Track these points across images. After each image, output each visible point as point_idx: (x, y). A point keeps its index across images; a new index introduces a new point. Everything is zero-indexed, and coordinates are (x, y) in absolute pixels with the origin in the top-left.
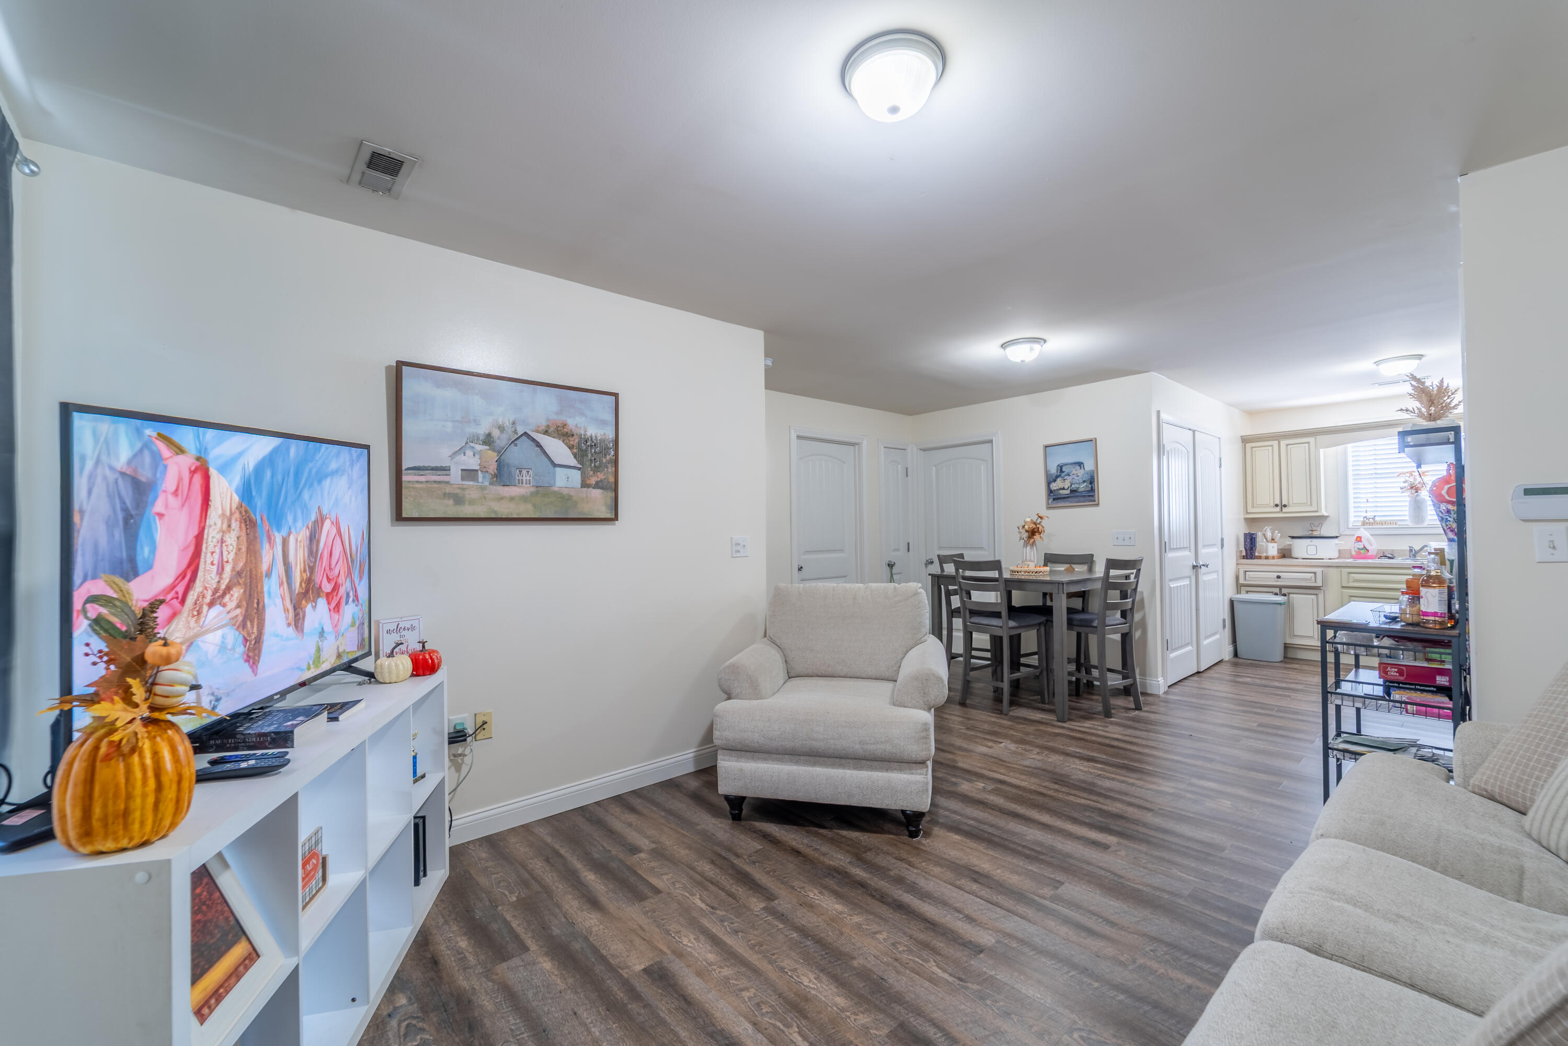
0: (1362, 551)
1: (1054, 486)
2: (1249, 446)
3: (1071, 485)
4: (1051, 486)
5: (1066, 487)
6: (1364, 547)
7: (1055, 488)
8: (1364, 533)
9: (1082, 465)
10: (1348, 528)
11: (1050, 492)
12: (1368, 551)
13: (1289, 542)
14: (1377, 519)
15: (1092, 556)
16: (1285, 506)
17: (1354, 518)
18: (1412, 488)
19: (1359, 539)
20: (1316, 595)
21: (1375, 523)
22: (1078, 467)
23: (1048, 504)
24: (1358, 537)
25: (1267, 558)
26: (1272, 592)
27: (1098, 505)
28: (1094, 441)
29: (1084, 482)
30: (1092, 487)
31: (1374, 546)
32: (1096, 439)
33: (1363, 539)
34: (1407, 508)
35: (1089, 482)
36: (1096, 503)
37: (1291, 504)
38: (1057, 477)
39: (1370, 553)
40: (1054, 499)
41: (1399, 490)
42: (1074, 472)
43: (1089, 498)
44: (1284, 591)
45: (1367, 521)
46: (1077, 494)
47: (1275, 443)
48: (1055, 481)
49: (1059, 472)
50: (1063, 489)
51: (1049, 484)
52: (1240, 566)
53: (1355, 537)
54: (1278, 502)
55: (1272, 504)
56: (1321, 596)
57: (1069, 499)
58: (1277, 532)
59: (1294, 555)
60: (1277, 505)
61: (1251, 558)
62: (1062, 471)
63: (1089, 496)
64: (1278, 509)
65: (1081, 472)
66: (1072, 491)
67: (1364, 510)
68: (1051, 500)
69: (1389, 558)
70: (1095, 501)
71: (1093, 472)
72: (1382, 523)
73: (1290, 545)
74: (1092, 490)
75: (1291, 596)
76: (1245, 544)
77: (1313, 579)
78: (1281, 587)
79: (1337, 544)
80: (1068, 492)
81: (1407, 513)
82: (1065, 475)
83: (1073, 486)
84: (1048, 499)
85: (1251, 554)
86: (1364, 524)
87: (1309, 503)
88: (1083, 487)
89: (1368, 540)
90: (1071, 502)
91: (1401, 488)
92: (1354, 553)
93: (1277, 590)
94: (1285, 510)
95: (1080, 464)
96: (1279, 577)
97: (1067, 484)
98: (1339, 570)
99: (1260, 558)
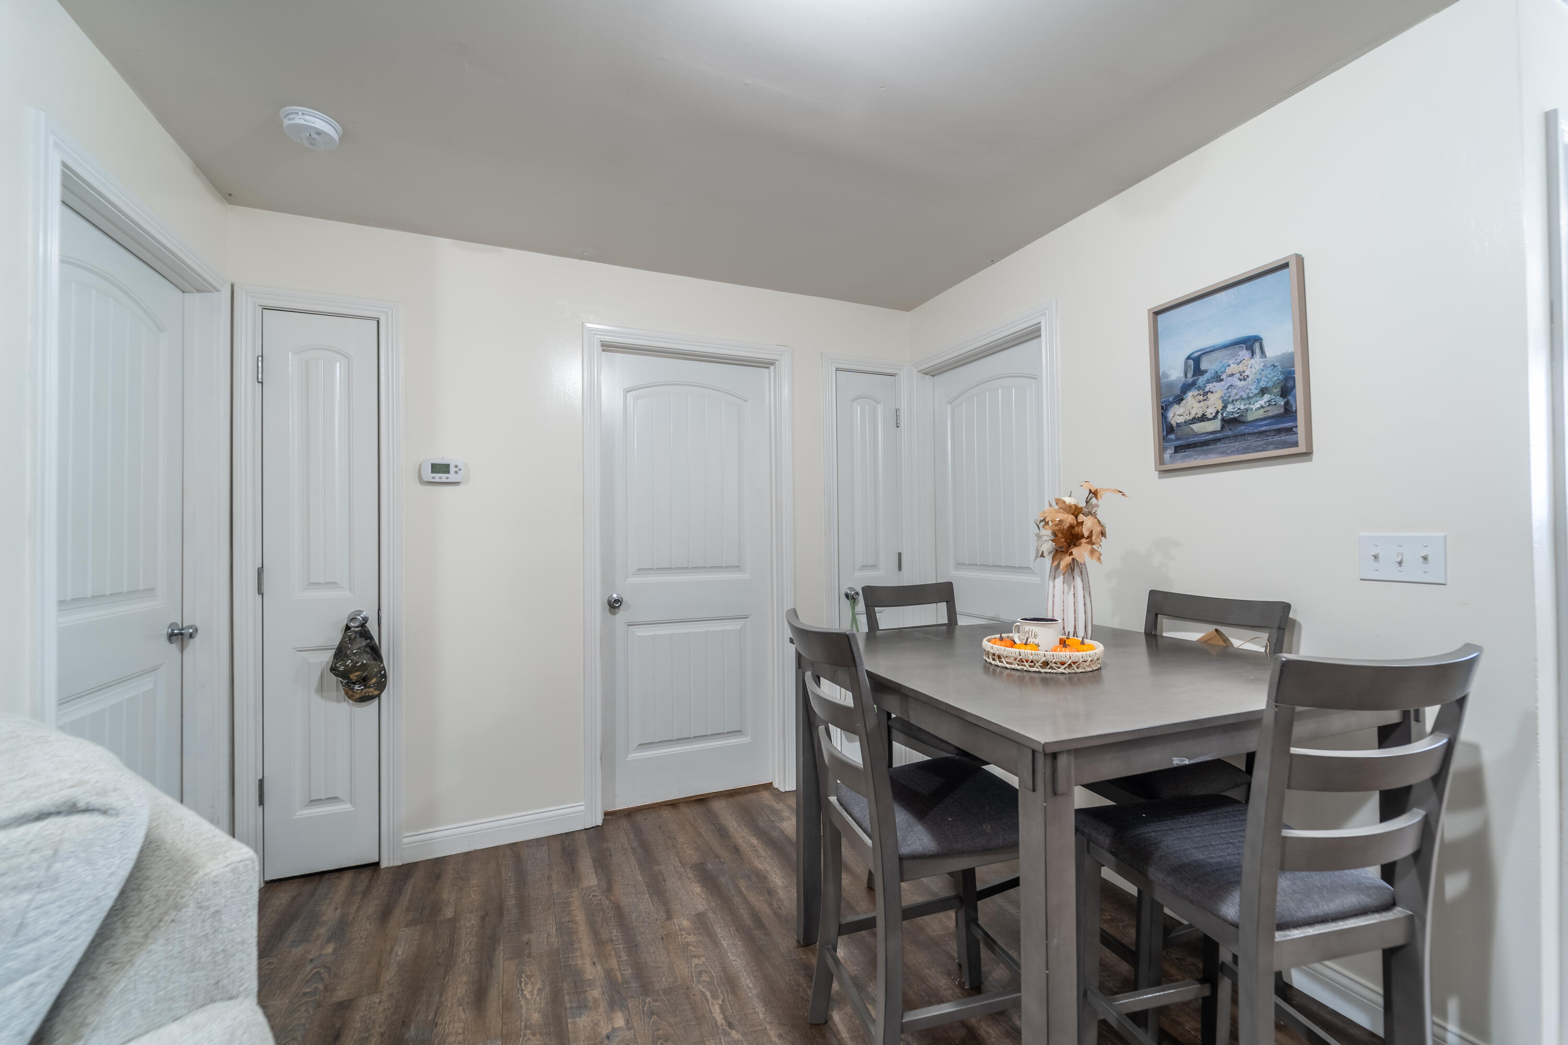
1: (1177, 415)
3: (1225, 407)
4: (1170, 414)
5: (1210, 412)
7: (1181, 420)
9: (1257, 346)
11: (1167, 430)
15: (1287, 607)
22: (1244, 353)
23: (1161, 461)
27: (1307, 454)
28: (1293, 265)
29: (1263, 391)
30: (1287, 404)
32: (1300, 260)
35: (1277, 390)
36: (1302, 448)
38: (1186, 388)
40: (1177, 449)
42: (1234, 368)
43: (1277, 438)
46: (1242, 429)
48: (1179, 400)
49: (1190, 375)
50: (1203, 418)
51: (1163, 409)
57: (1219, 445)
62: (1198, 372)
63: (1279, 431)
65: (1253, 366)
66: (1228, 422)
68: (1171, 451)
70: (1295, 444)
71: (1290, 358)
74: (1289, 412)
80: (1215, 425)
82: (1208, 381)
83: (1230, 408)
84: (1161, 450)
88: (1258, 408)
90: (1224, 453)
95: (1251, 344)
97: (1213, 404)
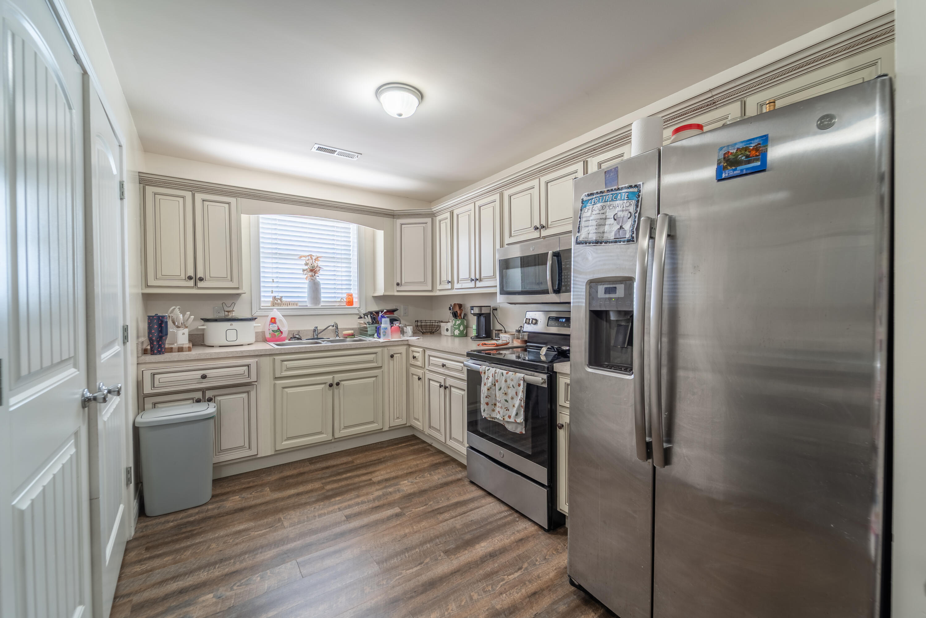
0: (276, 334)
2: (150, 190)
6: (279, 329)
8: (276, 313)
10: (260, 309)
12: (282, 332)
13: (200, 325)
14: (284, 299)
16: (201, 279)
17: (266, 299)
18: (312, 271)
19: (273, 320)
20: (248, 392)
21: (282, 303)
24: (272, 318)
25: (180, 350)
26: (193, 399)
31: (286, 327)
33: (277, 321)
34: (306, 290)
37: (208, 277)
39: (283, 336)
41: (301, 272)
44: (209, 394)
45: (276, 302)
47: (188, 195)
52: (143, 368)
53: (270, 319)
54: (191, 273)
55: (183, 276)
56: (253, 394)
58: (188, 313)
59: (208, 342)
60: (190, 278)
61: (160, 352)
64: (191, 283)
67: (271, 290)
69: (298, 339)
72: (289, 304)
73: (203, 329)
75: (219, 398)
76: (150, 332)
77: (246, 373)
78: (203, 391)
79: (255, 327)
81: (306, 295)
85: (160, 346)
86: (274, 304)
87: (229, 278)
89: (280, 320)
91: (304, 270)
92: (268, 336)
93: (199, 395)
94: (200, 284)
96: (204, 377)
98: (272, 358)
99: (171, 350)
